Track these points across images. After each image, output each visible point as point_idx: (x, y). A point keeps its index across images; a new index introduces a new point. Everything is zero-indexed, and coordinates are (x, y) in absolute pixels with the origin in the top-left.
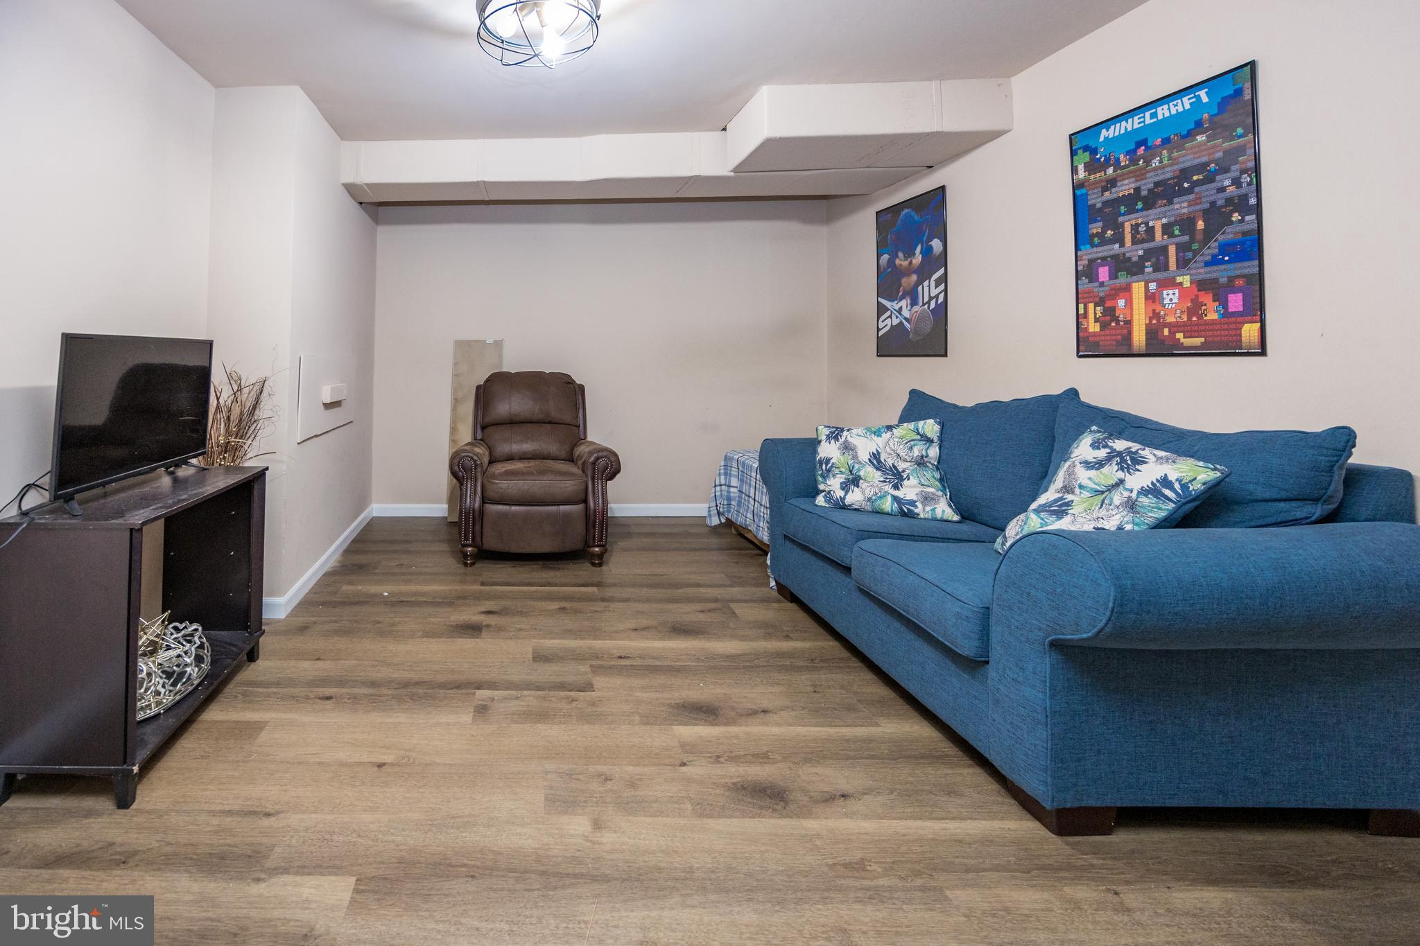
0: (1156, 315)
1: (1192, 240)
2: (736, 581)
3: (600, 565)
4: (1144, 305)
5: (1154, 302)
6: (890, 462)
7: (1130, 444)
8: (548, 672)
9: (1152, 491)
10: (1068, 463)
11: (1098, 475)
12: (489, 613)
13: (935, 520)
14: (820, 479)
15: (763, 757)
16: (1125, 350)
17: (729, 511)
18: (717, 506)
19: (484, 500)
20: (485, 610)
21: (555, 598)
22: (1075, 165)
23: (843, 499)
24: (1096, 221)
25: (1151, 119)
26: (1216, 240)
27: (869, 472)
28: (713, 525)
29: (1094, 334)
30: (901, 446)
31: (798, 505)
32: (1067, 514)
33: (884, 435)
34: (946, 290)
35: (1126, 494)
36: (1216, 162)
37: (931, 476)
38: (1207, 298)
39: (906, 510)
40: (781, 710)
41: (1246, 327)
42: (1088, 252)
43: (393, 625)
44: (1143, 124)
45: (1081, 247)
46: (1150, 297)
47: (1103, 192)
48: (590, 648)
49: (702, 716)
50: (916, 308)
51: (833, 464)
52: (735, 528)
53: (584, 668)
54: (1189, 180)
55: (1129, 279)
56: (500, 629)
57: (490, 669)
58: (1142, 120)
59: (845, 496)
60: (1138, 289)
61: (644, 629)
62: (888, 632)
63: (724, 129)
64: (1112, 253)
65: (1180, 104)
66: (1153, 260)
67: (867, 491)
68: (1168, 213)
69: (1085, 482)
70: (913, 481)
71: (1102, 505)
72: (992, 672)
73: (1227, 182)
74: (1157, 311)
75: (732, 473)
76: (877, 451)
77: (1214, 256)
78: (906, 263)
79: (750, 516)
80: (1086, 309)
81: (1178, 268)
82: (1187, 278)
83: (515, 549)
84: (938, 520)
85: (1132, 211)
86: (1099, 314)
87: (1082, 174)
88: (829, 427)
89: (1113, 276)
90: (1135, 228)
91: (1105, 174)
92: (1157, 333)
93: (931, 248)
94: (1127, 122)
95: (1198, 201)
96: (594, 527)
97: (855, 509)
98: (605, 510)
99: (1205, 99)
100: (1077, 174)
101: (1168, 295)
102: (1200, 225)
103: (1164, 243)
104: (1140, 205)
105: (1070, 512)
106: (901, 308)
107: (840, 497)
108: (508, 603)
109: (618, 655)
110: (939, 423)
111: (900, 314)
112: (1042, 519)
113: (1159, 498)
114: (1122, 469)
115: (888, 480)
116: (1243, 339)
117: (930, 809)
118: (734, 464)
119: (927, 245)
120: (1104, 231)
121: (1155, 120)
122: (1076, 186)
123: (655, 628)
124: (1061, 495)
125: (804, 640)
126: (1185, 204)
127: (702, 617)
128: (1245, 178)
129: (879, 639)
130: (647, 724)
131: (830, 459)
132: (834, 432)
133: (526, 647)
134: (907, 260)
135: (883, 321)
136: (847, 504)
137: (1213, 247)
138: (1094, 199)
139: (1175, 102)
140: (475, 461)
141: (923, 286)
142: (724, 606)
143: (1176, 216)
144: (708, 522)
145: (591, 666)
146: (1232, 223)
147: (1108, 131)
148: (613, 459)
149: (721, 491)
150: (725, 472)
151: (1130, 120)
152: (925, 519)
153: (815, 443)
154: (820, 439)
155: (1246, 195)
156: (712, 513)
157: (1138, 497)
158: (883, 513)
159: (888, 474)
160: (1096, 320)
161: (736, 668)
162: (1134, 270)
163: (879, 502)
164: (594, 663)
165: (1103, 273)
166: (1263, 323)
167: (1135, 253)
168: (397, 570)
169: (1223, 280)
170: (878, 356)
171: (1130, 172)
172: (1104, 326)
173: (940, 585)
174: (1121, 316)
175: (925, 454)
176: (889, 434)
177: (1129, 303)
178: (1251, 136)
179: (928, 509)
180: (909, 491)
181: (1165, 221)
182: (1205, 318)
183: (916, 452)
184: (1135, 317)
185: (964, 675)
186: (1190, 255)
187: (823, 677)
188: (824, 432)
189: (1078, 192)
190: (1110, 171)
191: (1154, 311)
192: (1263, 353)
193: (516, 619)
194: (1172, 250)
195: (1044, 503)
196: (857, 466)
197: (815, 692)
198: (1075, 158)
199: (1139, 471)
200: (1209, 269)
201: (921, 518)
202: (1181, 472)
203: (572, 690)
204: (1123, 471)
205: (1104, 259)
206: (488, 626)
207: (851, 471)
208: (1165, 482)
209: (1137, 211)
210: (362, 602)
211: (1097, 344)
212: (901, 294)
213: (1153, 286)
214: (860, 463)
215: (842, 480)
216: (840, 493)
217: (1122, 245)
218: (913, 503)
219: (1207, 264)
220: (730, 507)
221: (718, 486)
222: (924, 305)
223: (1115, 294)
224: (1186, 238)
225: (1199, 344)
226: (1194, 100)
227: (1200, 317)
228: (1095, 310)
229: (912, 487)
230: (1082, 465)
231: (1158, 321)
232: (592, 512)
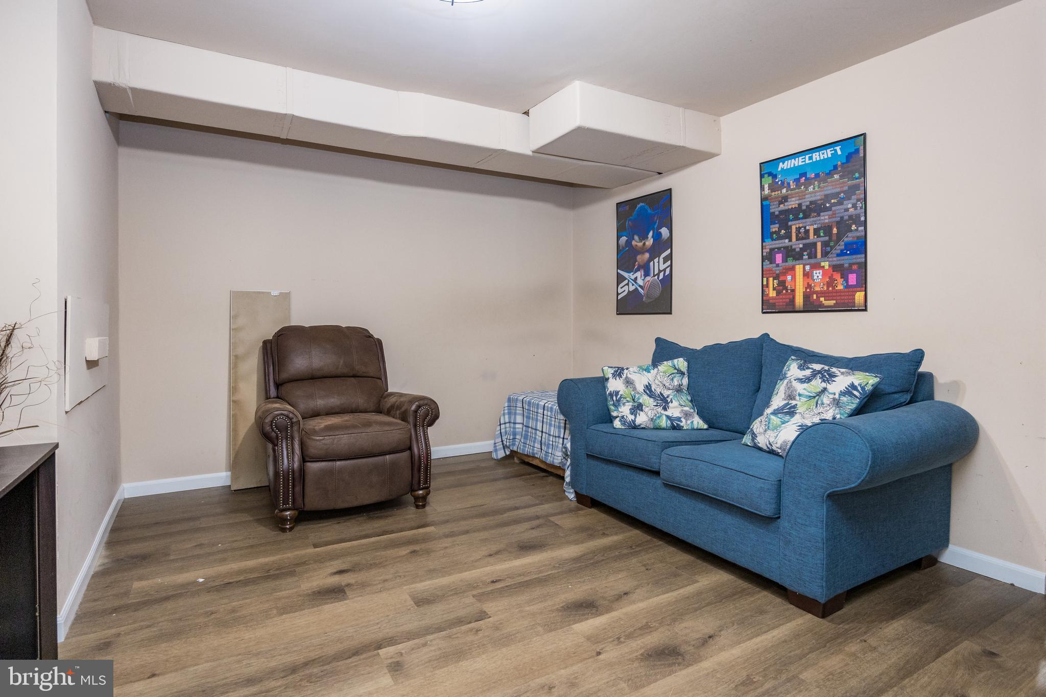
0: (809, 286)
1: (830, 240)
2: (543, 500)
3: (424, 506)
4: (802, 279)
5: (808, 278)
6: (658, 391)
7: (823, 366)
8: (437, 613)
9: (848, 392)
10: (786, 381)
11: (809, 387)
12: (341, 572)
13: (693, 429)
14: (612, 408)
15: (646, 628)
16: (790, 308)
17: (514, 444)
18: (502, 441)
19: (304, 459)
20: (335, 571)
21: (399, 544)
22: (762, 184)
23: (634, 421)
24: (775, 223)
25: (809, 160)
26: (843, 241)
27: (645, 399)
28: (499, 457)
29: (773, 298)
30: (666, 379)
31: (601, 430)
32: (796, 413)
33: (652, 371)
34: (671, 266)
35: (831, 396)
36: (844, 192)
37: (685, 398)
38: (837, 276)
39: (675, 425)
40: (636, 589)
41: (858, 294)
42: (770, 244)
43: (233, 611)
44: (804, 163)
45: (765, 240)
46: (806, 275)
47: (779, 204)
48: (461, 581)
49: (587, 611)
50: (648, 278)
51: (621, 395)
52: (518, 458)
53: (469, 600)
54: (829, 202)
55: (794, 263)
56: (363, 585)
57: (379, 626)
58: (804, 160)
59: (635, 419)
60: (799, 269)
61: (497, 553)
62: (693, 513)
63: (527, 113)
64: (784, 245)
65: (825, 153)
66: (808, 251)
67: (649, 413)
68: (818, 222)
69: (802, 392)
70: (675, 403)
71: (817, 405)
72: (784, 523)
73: (850, 206)
74: (810, 284)
75: (518, 412)
76: (649, 383)
77: (842, 251)
78: (640, 244)
79: (537, 445)
80: (767, 281)
81: (822, 257)
82: (827, 263)
83: (341, 505)
84: (695, 430)
85: (796, 218)
86: (776, 285)
87: (767, 191)
88: (612, 367)
89: (785, 260)
90: (798, 229)
91: (781, 193)
92: (810, 297)
93: (660, 234)
94: (795, 160)
95: (834, 216)
96: (419, 471)
97: (643, 428)
98: (428, 454)
99: (839, 152)
100: (764, 190)
101: (816, 273)
102: (835, 231)
103: (815, 241)
104: (801, 215)
105: (797, 411)
106: (636, 278)
107: (632, 420)
108: (355, 558)
109: (491, 580)
110: (686, 360)
111: (636, 283)
112: (780, 418)
113: (851, 397)
114: (824, 381)
115: (659, 404)
116: (856, 301)
117: (759, 627)
118: (519, 405)
119: (657, 231)
120: (780, 230)
121: (811, 161)
122: (763, 199)
123: (505, 550)
124: (787, 401)
125: (616, 534)
126: (827, 217)
127: (535, 533)
128: (859, 204)
129: (685, 520)
130: (551, 631)
131: (618, 392)
132: (617, 371)
133: (400, 596)
134: (642, 242)
135: (621, 288)
136: (637, 424)
137: (841, 246)
138: (774, 208)
139: (823, 152)
140: (291, 419)
141: (654, 262)
142: (545, 520)
143: (822, 224)
144: (494, 456)
145: (474, 596)
146: (851, 231)
147: (783, 164)
148: (433, 406)
149: (506, 428)
150: (508, 412)
151: (797, 159)
152: (687, 429)
153: (604, 380)
154: (607, 377)
155: (859, 215)
156: (498, 448)
157: (840, 398)
158: (661, 429)
159: (658, 400)
160: (774, 289)
161: (587, 566)
162: (797, 257)
163: (658, 421)
164: (475, 592)
165: (779, 258)
166: (866, 291)
167: (798, 246)
168: (198, 551)
169: (846, 265)
170: (617, 314)
171: (796, 193)
172: (778, 293)
173: (742, 470)
174: (789, 286)
175: (681, 383)
176: (656, 370)
177: (794, 278)
178: (863, 179)
179: (689, 422)
180: (675, 410)
181: (815, 226)
182: (836, 288)
183: (676, 383)
184: (797, 287)
185: (760, 530)
186: (828, 249)
187: (646, 557)
188: (609, 372)
189: (764, 203)
190: (784, 191)
191: (808, 283)
192: (865, 310)
193: (373, 572)
194: (819, 245)
195: (777, 408)
196: (637, 396)
197: (647, 569)
198: (763, 179)
199: (835, 381)
200: (839, 258)
201: (685, 430)
202: (860, 380)
203: (470, 623)
204: (825, 382)
205: (779, 249)
206: (348, 585)
207: (633, 400)
208: (853, 386)
209: (800, 219)
210: (173, 596)
211: (774, 305)
212: (636, 267)
213: (808, 268)
214: (638, 393)
215: (630, 407)
216: (631, 417)
217: (790, 240)
218: (679, 419)
219: (838, 255)
220: (515, 441)
221: (503, 424)
222: (654, 276)
223: (785, 272)
224: (827, 238)
225: (833, 305)
226: (833, 152)
227: (834, 288)
228: (773, 282)
229: (674, 408)
230: (797, 381)
231: (811, 290)
232: (416, 458)
